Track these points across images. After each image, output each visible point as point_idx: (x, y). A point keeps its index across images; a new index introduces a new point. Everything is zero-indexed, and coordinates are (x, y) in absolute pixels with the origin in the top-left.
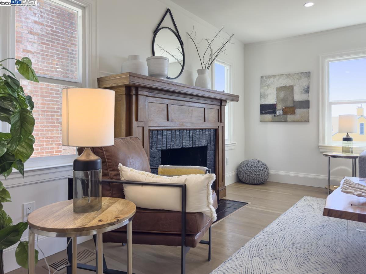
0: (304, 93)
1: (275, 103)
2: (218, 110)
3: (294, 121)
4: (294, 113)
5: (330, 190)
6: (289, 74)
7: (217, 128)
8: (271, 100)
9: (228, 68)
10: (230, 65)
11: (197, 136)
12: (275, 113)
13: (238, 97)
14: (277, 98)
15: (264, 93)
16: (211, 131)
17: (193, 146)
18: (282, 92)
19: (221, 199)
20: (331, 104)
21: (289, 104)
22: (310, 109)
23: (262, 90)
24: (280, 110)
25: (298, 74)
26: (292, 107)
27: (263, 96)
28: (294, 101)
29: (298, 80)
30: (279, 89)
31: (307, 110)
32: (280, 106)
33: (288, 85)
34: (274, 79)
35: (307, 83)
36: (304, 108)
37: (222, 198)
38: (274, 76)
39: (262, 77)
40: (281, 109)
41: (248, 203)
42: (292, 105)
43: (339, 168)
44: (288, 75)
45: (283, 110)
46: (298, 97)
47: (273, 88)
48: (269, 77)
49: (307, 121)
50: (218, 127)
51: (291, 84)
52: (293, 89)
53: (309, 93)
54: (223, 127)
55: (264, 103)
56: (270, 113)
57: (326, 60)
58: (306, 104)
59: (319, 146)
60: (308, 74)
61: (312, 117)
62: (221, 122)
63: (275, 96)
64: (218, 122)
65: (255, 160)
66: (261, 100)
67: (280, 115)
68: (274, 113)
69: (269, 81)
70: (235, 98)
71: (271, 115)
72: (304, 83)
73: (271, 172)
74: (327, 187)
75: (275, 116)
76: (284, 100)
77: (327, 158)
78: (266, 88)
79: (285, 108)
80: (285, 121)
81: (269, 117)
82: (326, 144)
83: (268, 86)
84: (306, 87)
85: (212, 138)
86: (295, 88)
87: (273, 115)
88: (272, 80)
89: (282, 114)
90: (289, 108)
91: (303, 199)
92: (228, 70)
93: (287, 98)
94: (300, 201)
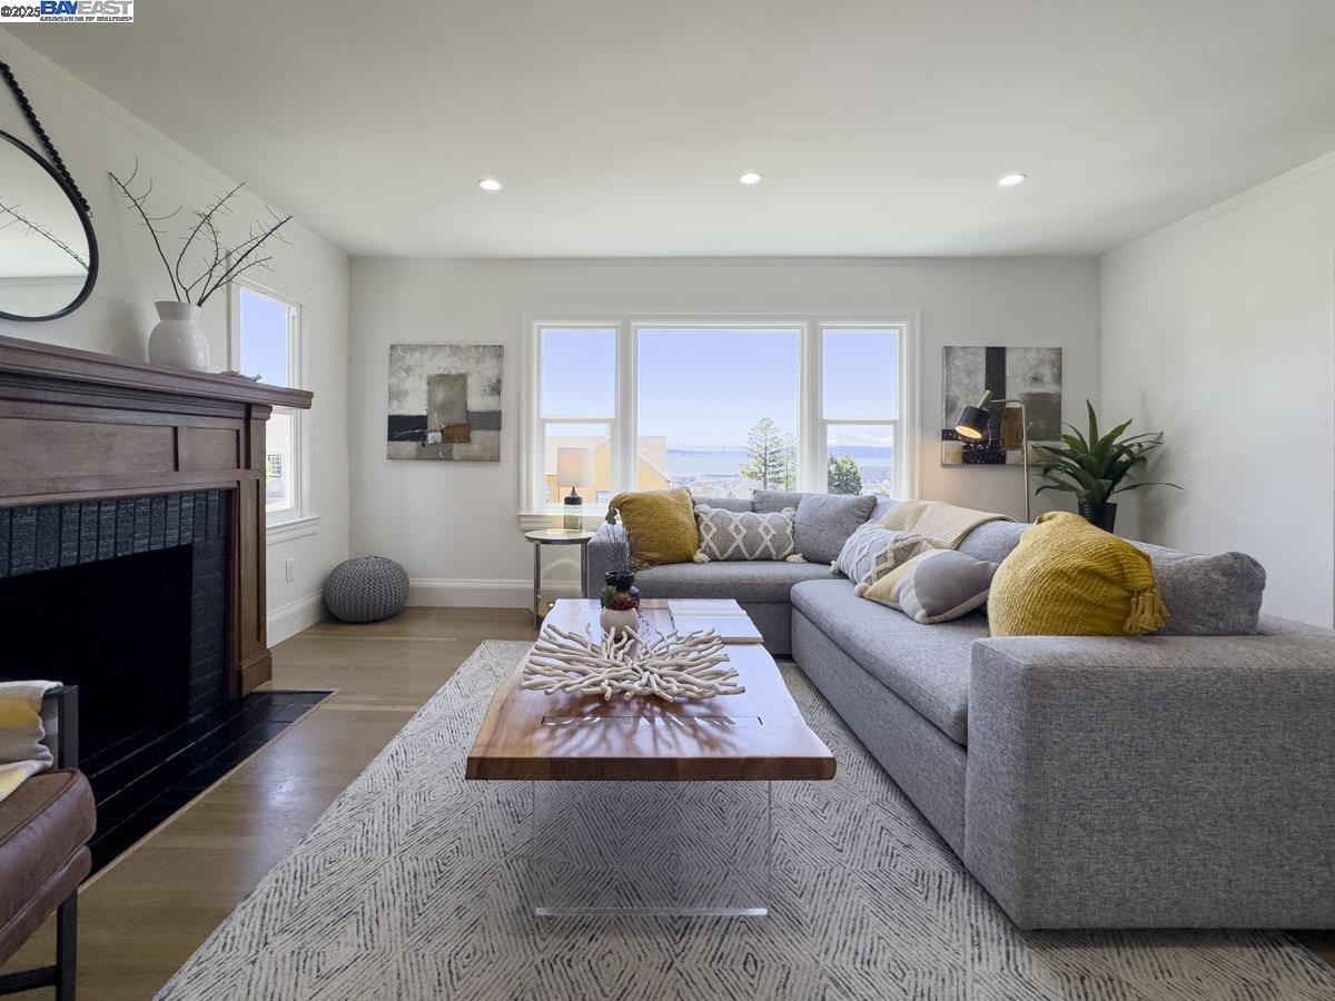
0: (490, 394)
1: (425, 413)
2: (238, 431)
3: (466, 459)
4: (467, 439)
5: (538, 616)
6: (457, 347)
7: (235, 485)
8: (415, 406)
9: (294, 311)
10: (301, 306)
11: (139, 520)
12: (425, 438)
13: (310, 395)
14: (430, 401)
15: (399, 387)
16: (207, 497)
17: (119, 555)
18: (442, 389)
19: (252, 693)
20: (545, 421)
21: (458, 418)
22: (503, 431)
23: (394, 380)
24: (436, 431)
25: (477, 347)
26: (463, 425)
27: (395, 394)
28: (467, 412)
29: (477, 362)
30: (435, 381)
31: (496, 433)
32: (435, 422)
33: (454, 373)
34: (422, 353)
35: (496, 371)
36: (489, 429)
37: (254, 690)
38: (422, 348)
39: (392, 347)
40: (438, 428)
41: (330, 693)
42: (462, 420)
43: (560, 561)
44: (455, 349)
45: (442, 431)
46: (477, 402)
47: (420, 377)
48: (409, 348)
49: (495, 458)
50: (239, 482)
51: (462, 372)
52: (465, 382)
53: (499, 394)
54: (258, 481)
55: (397, 412)
56: (412, 438)
57: (536, 324)
58: (492, 420)
59: (520, 516)
60: (498, 352)
61: (507, 451)
62: (248, 466)
63: (424, 397)
64: (238, 467)
65: (372, 559)
66: (389, 404)
67: (435, 444)
68: (422, 437)
69: (412, 359)
70: (299, 399)
71: (414, 443)
72: (489, 369)
73: (414, 582)
74: (532, 610)
75: (424, 445)
76: (445, 407)
77: (532, 545)
78: (404, 374)
79: (447, 428)
80: (448, 458)
81: (410, 447)
82: (534, 512)
83: (408, 370)
84: (494, 380)
85: (214, 518)
86: (470, 381)
87: (420, 443)
88: (417, 355)
89: (440, 441)
90: (457, 426)
91: (477, 652)
92: (293, 317)
93: (452, 403)
94: (470, 658)
